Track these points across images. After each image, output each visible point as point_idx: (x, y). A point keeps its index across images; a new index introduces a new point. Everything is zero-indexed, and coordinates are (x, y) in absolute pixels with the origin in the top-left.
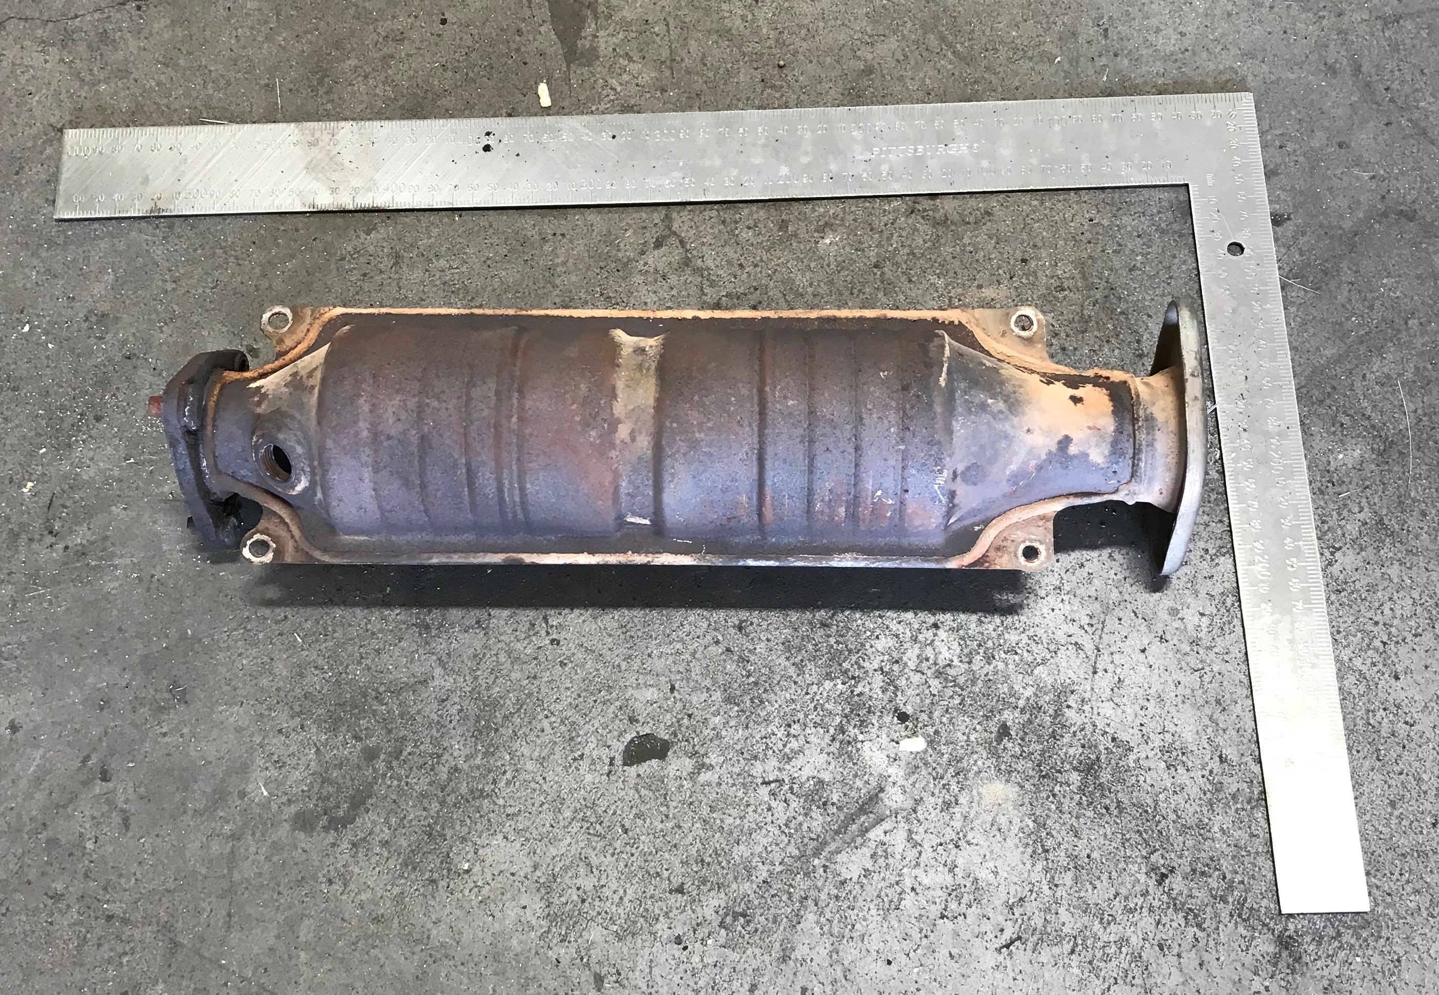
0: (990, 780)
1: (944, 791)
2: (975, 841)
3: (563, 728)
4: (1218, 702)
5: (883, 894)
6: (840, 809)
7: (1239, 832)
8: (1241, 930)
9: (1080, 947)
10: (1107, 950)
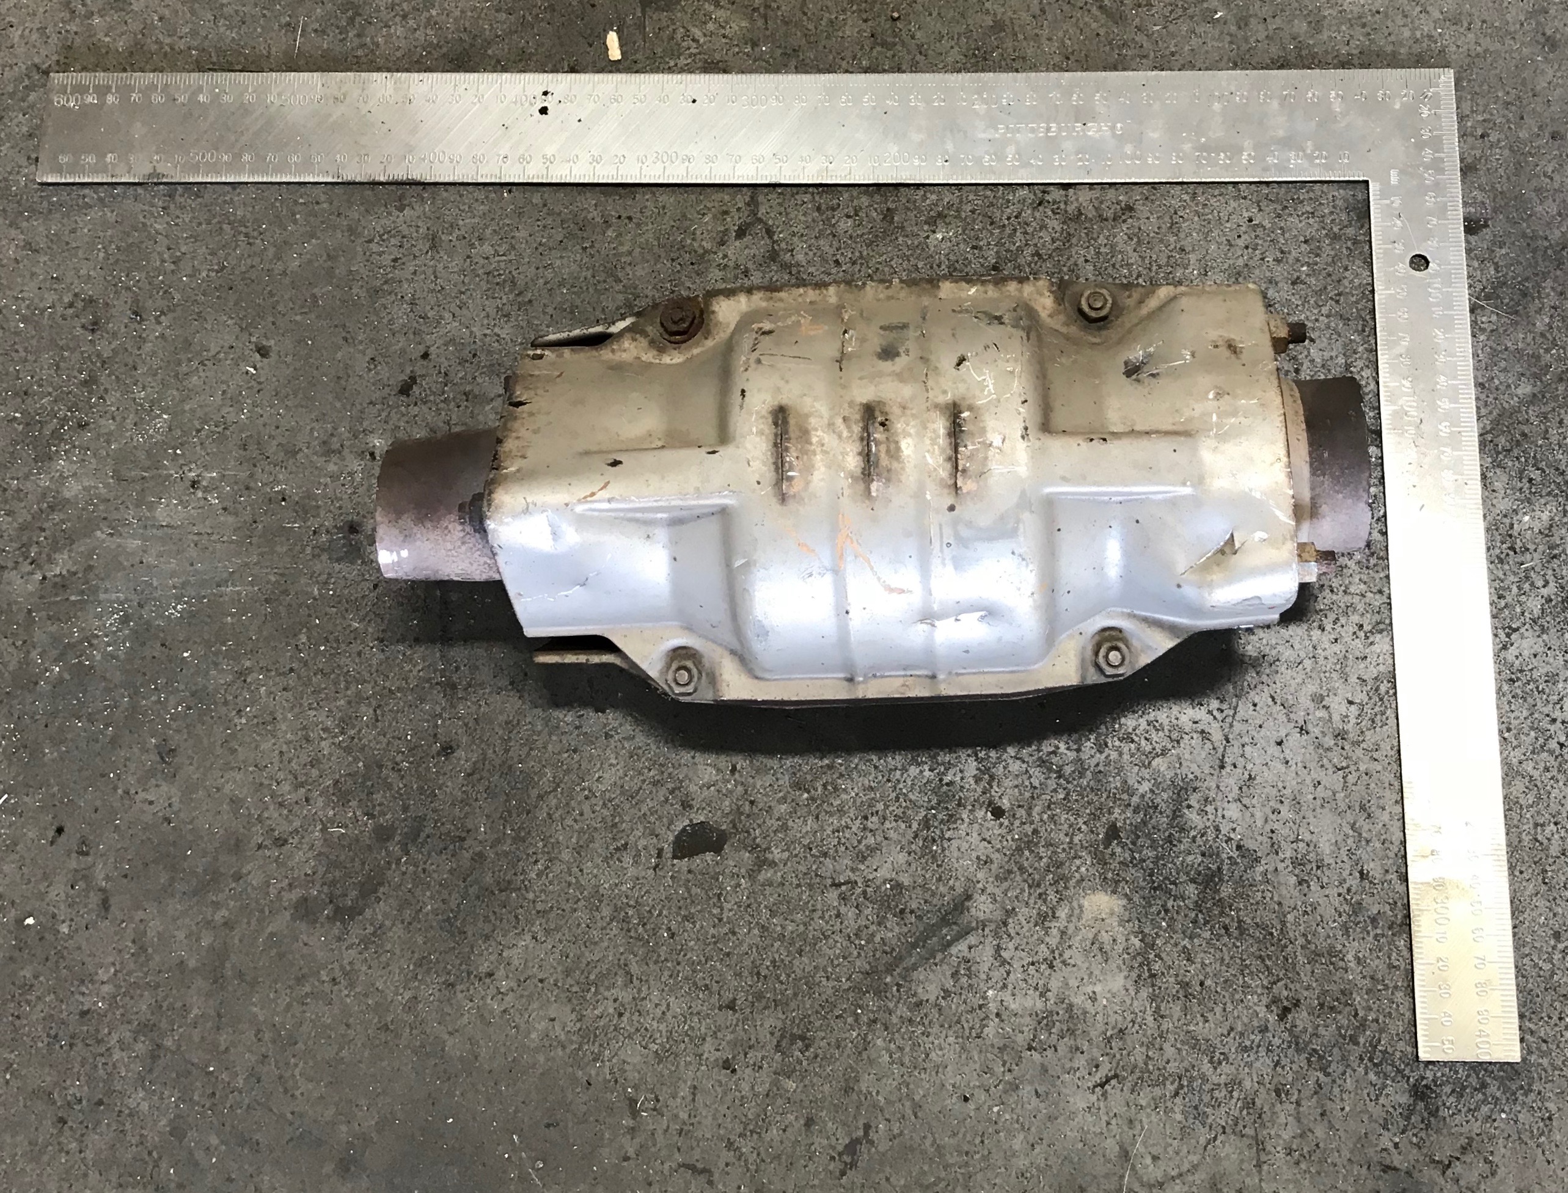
0: (1094, 890)
1: (1040, 902)
2: (1072, 962)
3: (605, 812)
4: (1363, 808)
5: (963, 1019)
6: (919, 918)
7: (1377, 962)
8: (1372, 1076)
9: (1186, 1089)
10: (1216, 1094)
